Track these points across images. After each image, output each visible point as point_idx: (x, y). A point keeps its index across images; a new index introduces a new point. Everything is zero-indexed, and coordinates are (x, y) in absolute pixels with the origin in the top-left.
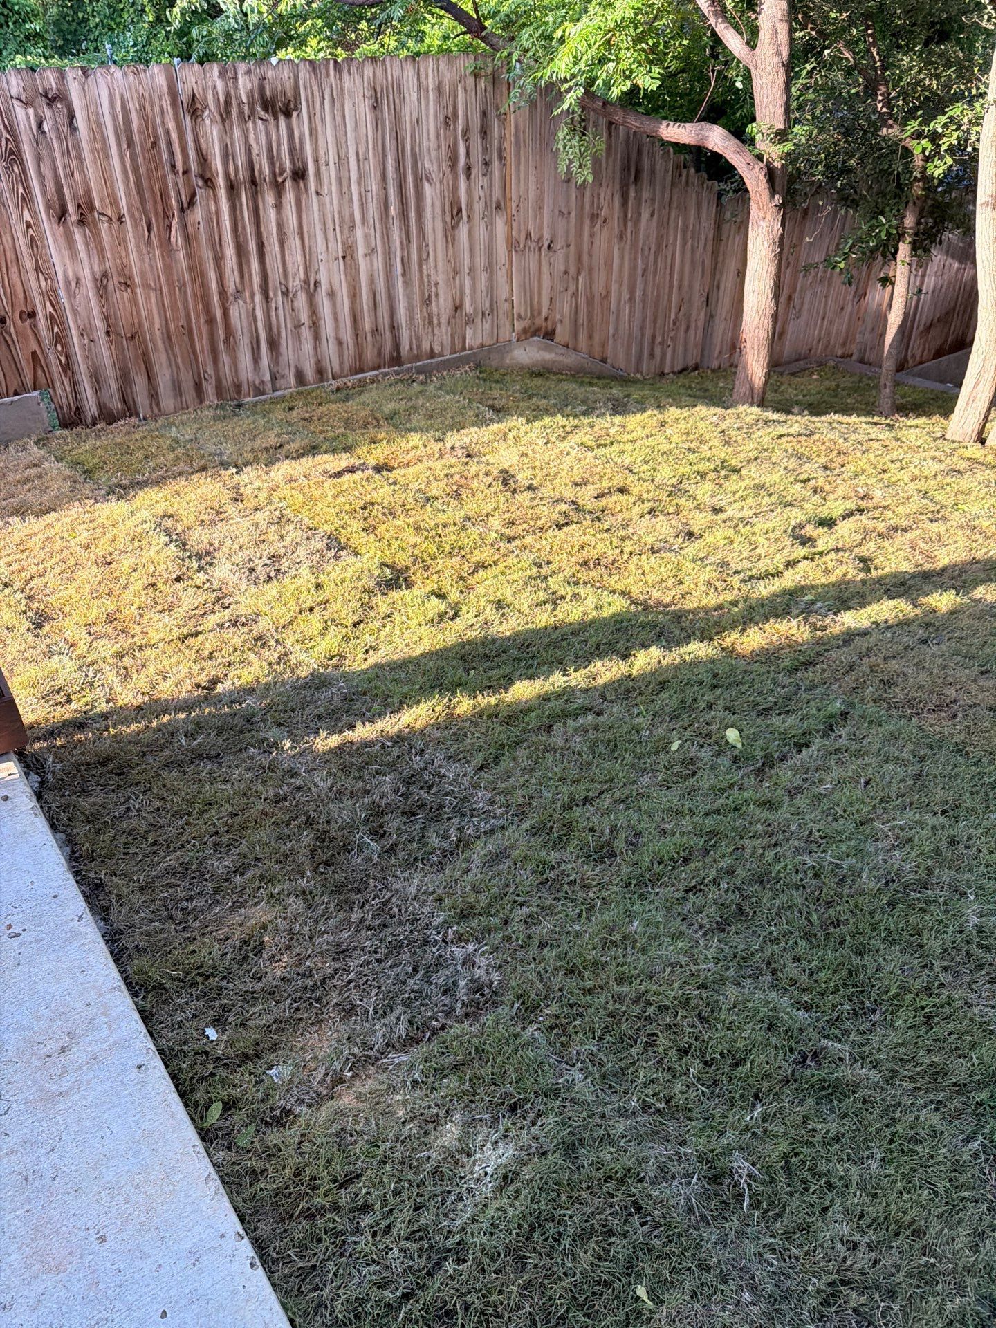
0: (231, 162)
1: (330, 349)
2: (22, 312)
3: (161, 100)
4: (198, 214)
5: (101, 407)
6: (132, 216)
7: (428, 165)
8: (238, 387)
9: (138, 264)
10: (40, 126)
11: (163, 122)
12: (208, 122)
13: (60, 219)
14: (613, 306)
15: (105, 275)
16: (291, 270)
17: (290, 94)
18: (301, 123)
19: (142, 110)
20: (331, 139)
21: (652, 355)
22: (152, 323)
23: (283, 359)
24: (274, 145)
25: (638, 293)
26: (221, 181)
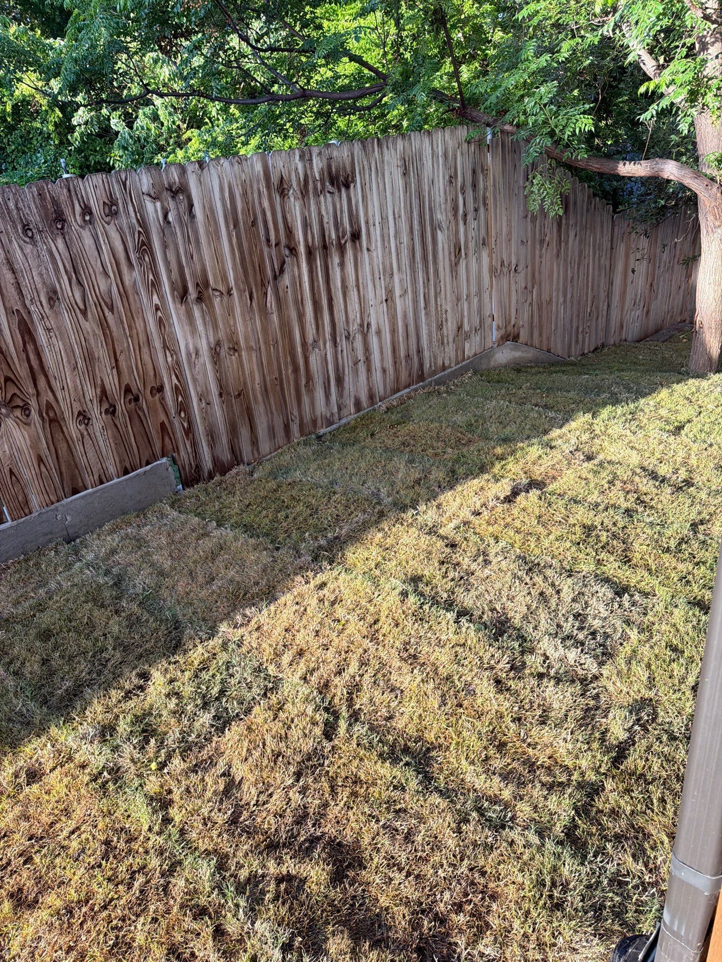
0: (309, 231)
1: (378, 376)
2: (152, 388)
3: (258, 184)
4: (286, 280)
5: (215, 460)
6: (238, 289)
7: (440, 216)
8: (314, 422)
9: (243, 330)
10: (165, 216)
11: (260, 203)
12: (292, 199)
13: (182, 299)
14: (554, 308)
15: (218, 343)
16: (351, 316)
17: (348, 169)
18: (356, 192)
19: (245, 194)
20: (376, 203)
21: (577, 342)
22: (253, 380)
23: (346, 392)
24: (338, 213)
25: (569, 296)
26: (302, 249)
